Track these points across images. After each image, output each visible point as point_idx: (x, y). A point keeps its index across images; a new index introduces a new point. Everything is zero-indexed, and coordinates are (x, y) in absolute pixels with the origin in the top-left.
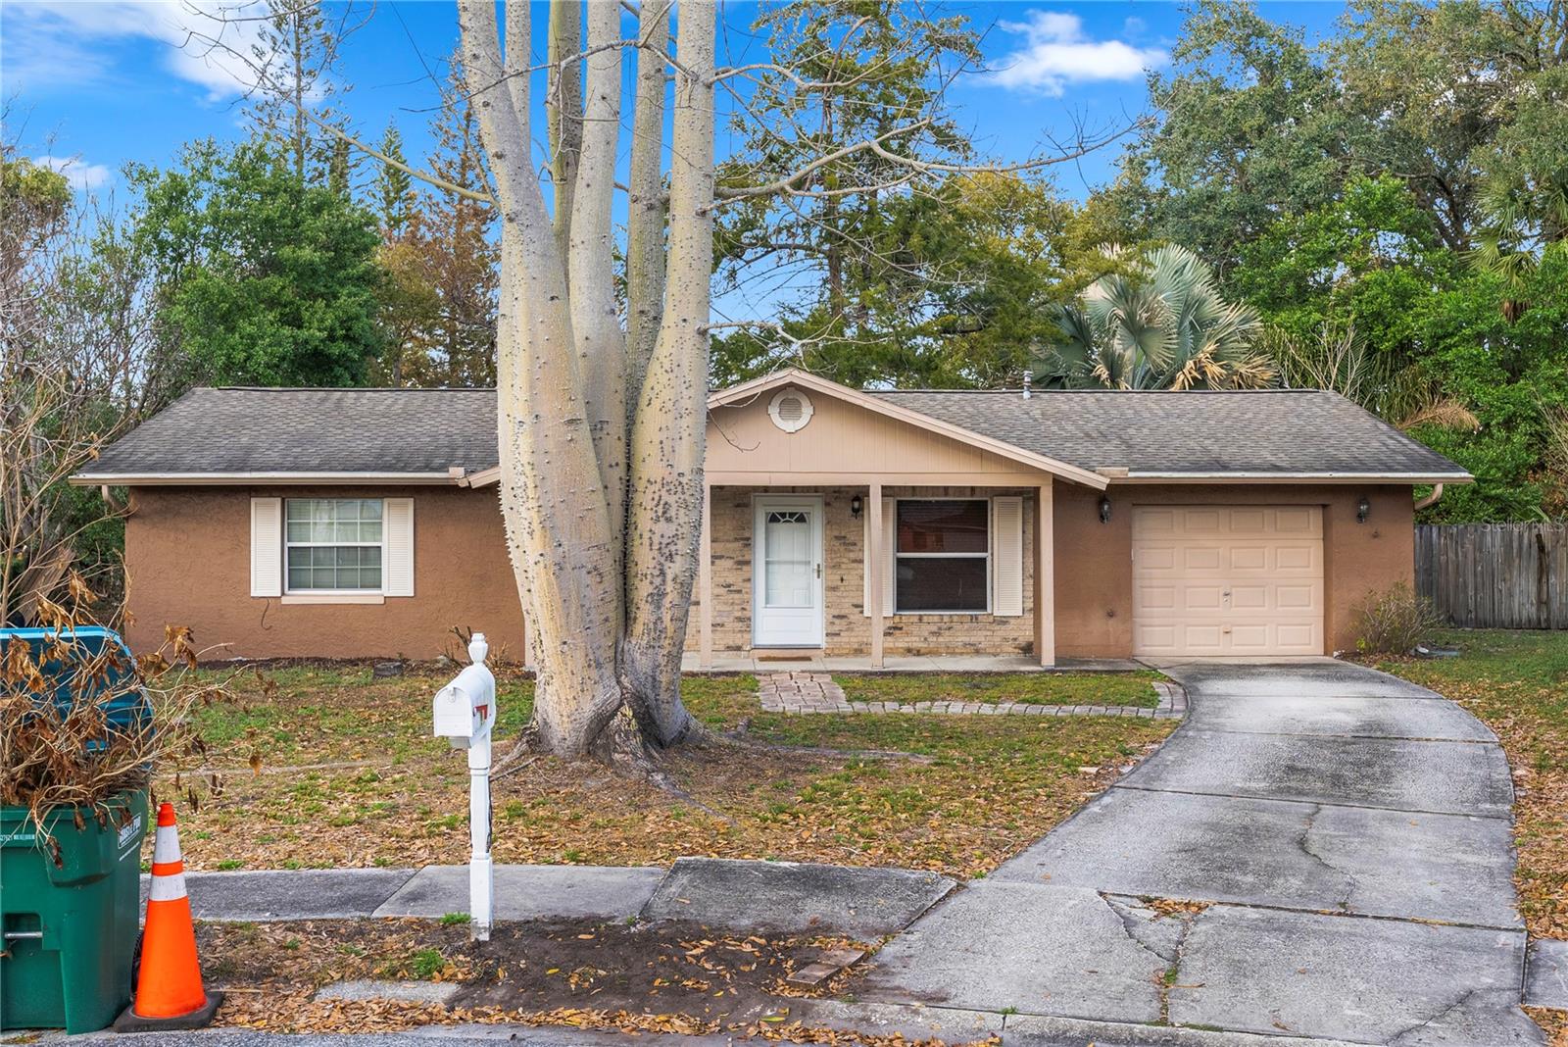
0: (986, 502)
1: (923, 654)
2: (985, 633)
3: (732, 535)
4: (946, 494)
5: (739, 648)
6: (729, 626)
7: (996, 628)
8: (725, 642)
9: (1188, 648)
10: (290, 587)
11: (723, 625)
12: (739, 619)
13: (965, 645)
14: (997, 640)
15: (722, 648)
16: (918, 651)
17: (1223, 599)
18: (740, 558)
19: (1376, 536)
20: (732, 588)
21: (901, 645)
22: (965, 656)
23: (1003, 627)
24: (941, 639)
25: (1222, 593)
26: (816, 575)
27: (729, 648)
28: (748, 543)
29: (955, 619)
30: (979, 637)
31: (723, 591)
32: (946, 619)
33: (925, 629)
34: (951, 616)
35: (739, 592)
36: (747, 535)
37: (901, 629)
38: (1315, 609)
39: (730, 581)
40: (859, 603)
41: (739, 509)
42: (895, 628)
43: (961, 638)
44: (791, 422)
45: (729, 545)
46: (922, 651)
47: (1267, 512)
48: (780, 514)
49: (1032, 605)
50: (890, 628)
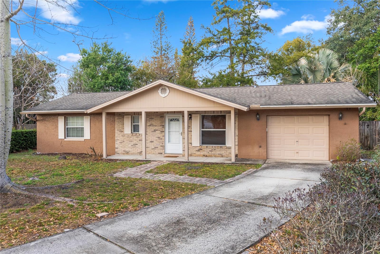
0: (225, 115)
1: (208, 157)
2: (224, 151)
3: (160, 124)
4: (214, 113)
5: (161, 154)
6: (159, 148)
7: (228, 150)
8: (158, 152)
9: (285, 157)
10: (67, 137)
11: (158, 148)
12: (162, 146)
13: (219, 154)
14: (228, 153)
15: (157, 153)
16: (206, 156)
17: (296, 143)
18: (162, 130)
19: (345, 124)
20: (160, 138)
21: (202, 154)
22: (219, 157)
23: (229, 150)
24: (212, 153)
25: (295, 141)
26: (181, 135)
27: (159, 153)
28: (164, 126)
29: (216, 147)
30: (223, 152)
31: (157, 139)
32: (214, 147)
33: (208, 150)
34: (215, 146)
35: (162, 139)
36: (163, 124)
37: (202, 150)
38: (326, 146)
39: (159, 136)
40: (191, 142)
41: (161, 118)
42: (200, 149)
43: (218, 152)
44: (164, 94)
45: (159, 127)
46: (207, 156)
47: (310, 117)
48: (173, 119)
49: (237, 144)
50: (199, 149)
